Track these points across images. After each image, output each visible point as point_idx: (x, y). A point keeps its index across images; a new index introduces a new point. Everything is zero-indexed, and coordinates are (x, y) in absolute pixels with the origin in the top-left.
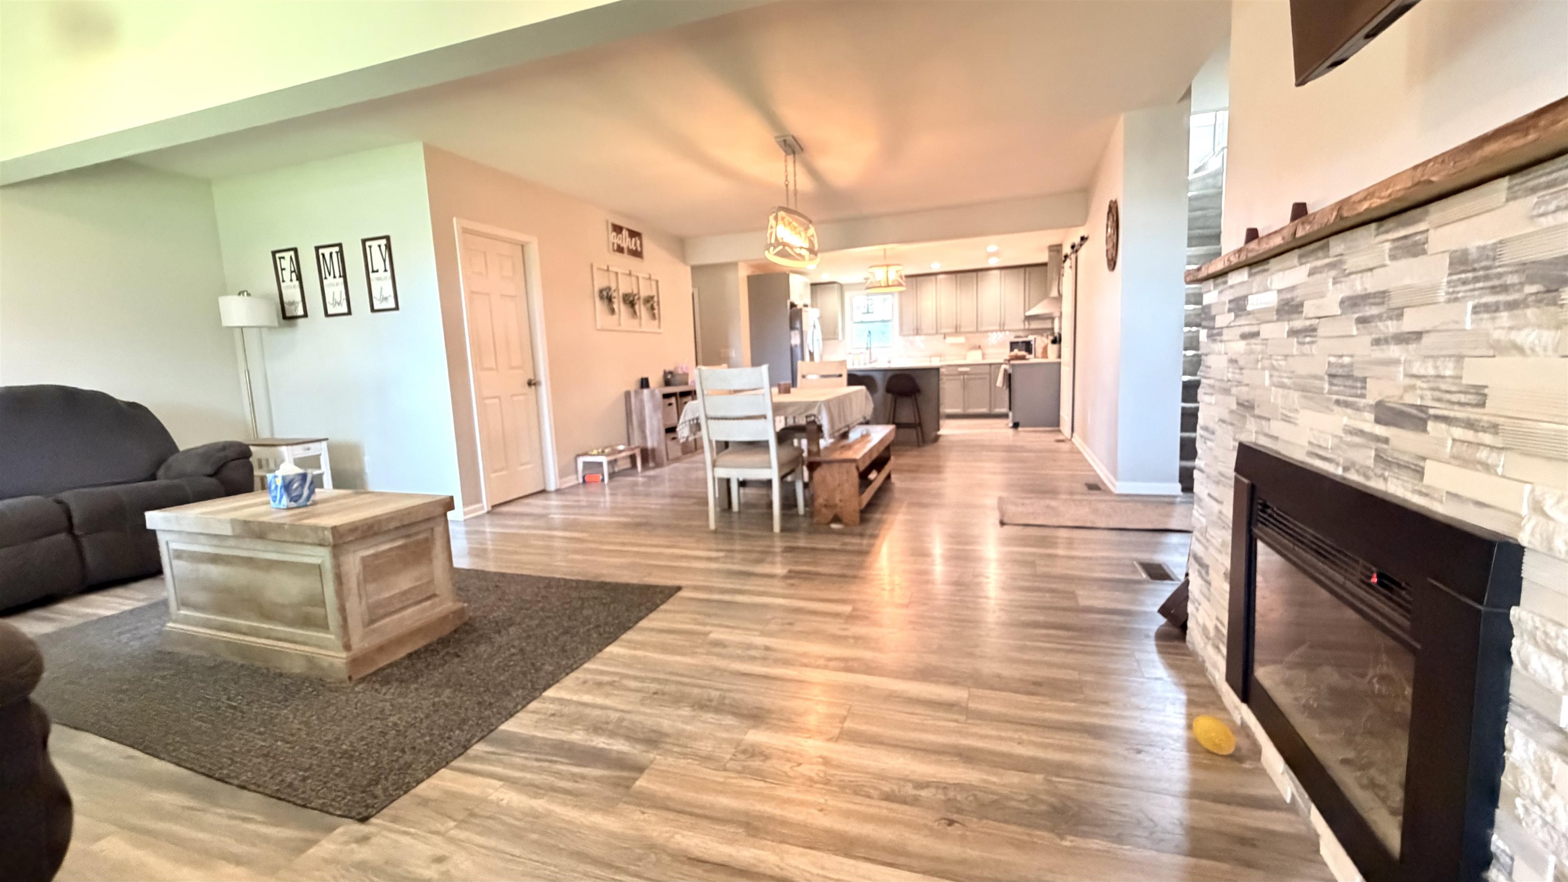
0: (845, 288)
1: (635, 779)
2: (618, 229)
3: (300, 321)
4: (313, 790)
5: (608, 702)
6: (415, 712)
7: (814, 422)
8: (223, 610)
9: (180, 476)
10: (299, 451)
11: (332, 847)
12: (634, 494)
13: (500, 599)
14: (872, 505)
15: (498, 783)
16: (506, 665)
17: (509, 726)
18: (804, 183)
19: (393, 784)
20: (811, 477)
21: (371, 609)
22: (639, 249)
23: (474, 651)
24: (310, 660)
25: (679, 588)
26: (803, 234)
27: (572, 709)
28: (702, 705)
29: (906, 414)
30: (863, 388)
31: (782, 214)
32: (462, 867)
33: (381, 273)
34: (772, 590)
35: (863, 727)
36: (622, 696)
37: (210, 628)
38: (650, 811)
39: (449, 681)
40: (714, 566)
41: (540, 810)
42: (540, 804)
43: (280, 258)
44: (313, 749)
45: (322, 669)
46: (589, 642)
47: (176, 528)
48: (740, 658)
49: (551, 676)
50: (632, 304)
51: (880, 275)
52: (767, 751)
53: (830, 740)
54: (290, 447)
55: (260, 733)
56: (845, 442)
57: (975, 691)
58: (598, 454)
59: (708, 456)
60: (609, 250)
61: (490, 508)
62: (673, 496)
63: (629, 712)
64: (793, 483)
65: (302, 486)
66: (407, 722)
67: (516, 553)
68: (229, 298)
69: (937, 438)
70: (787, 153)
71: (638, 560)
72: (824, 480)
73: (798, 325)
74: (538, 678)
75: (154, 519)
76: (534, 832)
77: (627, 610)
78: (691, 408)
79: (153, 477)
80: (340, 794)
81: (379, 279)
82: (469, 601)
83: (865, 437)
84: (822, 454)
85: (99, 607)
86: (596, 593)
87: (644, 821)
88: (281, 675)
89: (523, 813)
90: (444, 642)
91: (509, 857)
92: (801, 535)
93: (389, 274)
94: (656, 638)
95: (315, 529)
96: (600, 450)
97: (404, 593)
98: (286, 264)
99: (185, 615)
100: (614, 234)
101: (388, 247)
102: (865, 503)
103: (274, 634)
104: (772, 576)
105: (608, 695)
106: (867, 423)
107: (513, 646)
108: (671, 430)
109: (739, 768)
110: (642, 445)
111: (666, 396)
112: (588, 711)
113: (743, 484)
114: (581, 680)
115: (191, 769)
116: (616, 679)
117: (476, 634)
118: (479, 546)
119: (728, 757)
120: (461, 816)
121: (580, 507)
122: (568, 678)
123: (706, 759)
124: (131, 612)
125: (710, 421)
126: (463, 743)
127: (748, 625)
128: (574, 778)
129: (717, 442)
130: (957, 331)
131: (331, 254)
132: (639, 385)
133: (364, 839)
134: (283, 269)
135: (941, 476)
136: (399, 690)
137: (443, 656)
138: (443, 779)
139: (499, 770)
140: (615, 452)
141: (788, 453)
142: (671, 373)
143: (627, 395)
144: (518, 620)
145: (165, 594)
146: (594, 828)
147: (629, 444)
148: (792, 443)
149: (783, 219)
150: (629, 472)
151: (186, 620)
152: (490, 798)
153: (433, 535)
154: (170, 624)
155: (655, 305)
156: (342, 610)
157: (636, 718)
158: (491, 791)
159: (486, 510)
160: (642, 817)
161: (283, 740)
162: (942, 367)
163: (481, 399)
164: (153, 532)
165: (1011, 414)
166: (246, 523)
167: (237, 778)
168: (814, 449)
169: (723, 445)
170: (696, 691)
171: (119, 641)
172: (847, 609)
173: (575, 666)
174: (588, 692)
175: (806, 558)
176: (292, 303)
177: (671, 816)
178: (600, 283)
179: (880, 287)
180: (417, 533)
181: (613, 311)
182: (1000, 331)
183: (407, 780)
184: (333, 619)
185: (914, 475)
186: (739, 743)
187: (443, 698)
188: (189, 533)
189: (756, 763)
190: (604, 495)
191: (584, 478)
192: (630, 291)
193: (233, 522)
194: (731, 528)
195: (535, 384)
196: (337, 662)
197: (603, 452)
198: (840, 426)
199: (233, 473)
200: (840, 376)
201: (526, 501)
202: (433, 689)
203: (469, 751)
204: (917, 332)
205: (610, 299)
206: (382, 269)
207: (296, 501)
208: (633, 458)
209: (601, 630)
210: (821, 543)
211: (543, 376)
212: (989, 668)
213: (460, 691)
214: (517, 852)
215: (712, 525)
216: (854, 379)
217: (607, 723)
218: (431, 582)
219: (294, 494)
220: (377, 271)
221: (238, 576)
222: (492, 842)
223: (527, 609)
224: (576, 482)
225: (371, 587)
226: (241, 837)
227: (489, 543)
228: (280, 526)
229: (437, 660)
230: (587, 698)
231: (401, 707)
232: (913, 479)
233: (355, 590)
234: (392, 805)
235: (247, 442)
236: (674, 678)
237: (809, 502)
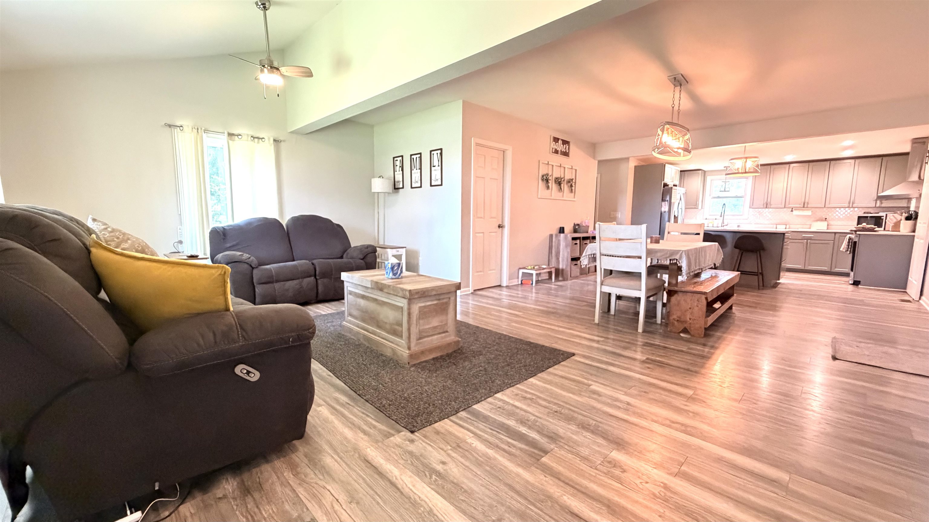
0: (706, 173)
1: (543, 457)
2: (556, 140)
3: (401, 190)
4: (393, 411)
5: (529, 409)
6: (435, 387)
7: (676, 264)
8: (364, 321)
9: (352, 258)
10: (394, 252)
11: (399, 440)
12: (549, 294)
13: (476, 340)
14: (715, 326)
15: (472, 435)
16: (477, 375)
17: (477, 407)
18: (686, 104)
19: (425, 420)
20: (668, 300)
21: (420, 332)
22: (567, 151)
23: (462, 364)
24: (393, 350)
25: (574, 355)
26: (681, 139)
27: (510, 407)
28: (584, 427)
29: (751, 264)
30: (717, 243)
31: (667, 126)
32: (453, 470)
33: (437, 167)
34: (633, 367)
35: (696, 474)
36: (537, 407)
37: (358, 327)
38: (549, 477)
39: (450, 376)
40: (595, 345)
41: (491, 456)
42: (491, 452)
43: (396, 160)
44: (393, 392)
45: (398, 356)
46: (520, 374)
47: (351, 281)
48: (608, 405)
49: (499, 387)
50: (560, 184)
51: (739, 164)
52: (625, 467)
53: (670, 474)
54: (391, 250)
55: (373, 379)
56: (697, 280)
57: (794, 476)
58: (531, 269)
59: (599, 277)
60: (550, 153)
61: (473, 291)
62: (572, 298)
63: (540, 418)
64: (655, 302)
65: (398, 269)
66: (432, 391)
67: (484, 317)
68: (375, 179)
69: (776, 285)
70: (675, 86)
71: (549, 333)
72: (679, 304)
73: (668, 199)
74: (493, 386)
75: (344, 276)
76: (487, 465)
77: (542, 360)
78: (591, 248)
79: (342, 257)
80: (403, 416)
81: (435, 170)
82: (461, 338)
83: (714, 278)
84: (679, 285)
85: (321, 310)
86: (525, 347)
87: (546, 481)
88: (382, 355)
89: (483, 454)
90: (449, 356)
91: (475, 474)
92: (657, 337)
93: (440, 167)
94: (557, 380)
95: (403, 290)
96: (532, 267)
97: (435, 328)
98: (398, 163)
99: (350, 320)
100: (554, 143)
101: (441, 154)
102: (709, 323)
103: (381, 335)
104: (635, 359)
105: (529, 405)
106: (715, 268)
107: (481, 366)
108: (575, 259)
109: (605, 471)
110: (557, 267)
111: (574, 239)
112: (518, 411)
113: (619, 298)
114: (514, 393)
115: (349, 387)
116: (534, 398)
117: (464, 356)
118: (467, 310)
119: (599, 462)
120: (454, 445)
121: (518, 297)
122: (507, 390)
123: (585, 459)
124: (331, 314)
125: (602, 257)
126: (455, 409)
127: (617, 387)
128: (508, 444)
129: (605, 269)
130: (805, 206)
131: (416, 158)
132: (558, 231)
133: (412, 441)
134: (396, 166)
135: (777, 313)
136: (428, 374)
137: (449, 363)
138: (445, 424)
139: (472, 428)
140: (540, 269)
141: (653, 283)
142: (578, 225)
143: (551, 236)
144: (484, 352)
145: (343, 309)
146: (518, 475)
147: (549, 265)
148: (657, 277)
149: (668, 129)
150: (547, 281)
151: (350, 322)
152: (467, 441)
153: (449, 301)
154: (344, 323)
155: (573, 185)
156: (409, 329)
157: (545, 423)
158: (468, 437)
159: (470, 292)
160: (545, 479)
161: (382, 385)
162: (787, 232)
163: (475, 233)
164: (343, 281)
165: (852, 274)
166: (377, 283)
167: (365, 396)
168: (674, 282)
169: (609, 272)
170: (580, 417)
171: (327, 326)
172: (690, 392)
173: (512, 385)
174: (518, 400)
175: (661, 352)
176: (399, 182)
177: (562, 484)
178: (542, 171)
179: (738, 173)
180: (443, 299)
181: (548, 188)
182: (849, 207)
183: (430, 419)
184: (405, 334)
185: (752, 309)
186: (606, 456)
187: (448, 384)
188: (356, 284)
189: (617, 472)
190: (532, 292)
191: (522, 281)
192: (559, 176)
193: (372, 281)
194: (608, 324)
195: (502, 227)
196: (404, 354)
197: (534, 268)
198: (695, 269)
199: (369, 259)
200: (698, 234)
201: (491, 290)
202: (443, 379)
203: (458, 414)
204: (767, 206)
205: (547, 181)
206: (437, 165)
207: (395, 275)
208: (550, 273)
209: (527, 368)
210: (671, 344)
211: (507, 223)
212: (809, 463)
213: (456, 383)
214: (479, 473)
215: (597, 321)
216: (708, 237)
217: (528, 421)
218: (446, 324)
219: (395, 272)
220: (435, 166)
221: (371, 306)
222: (467, 464)
223: (489, 348)
224: (518, 283)
225: (421, 322)
226: (367, 423)
227: (471, 309)
228: (389, 286)
229: (445, 364)
230: (517, 404)
231: (429, 383)
232: (751, 312)
233: (415, 322)
234: (424, 429)
235: (376, 246)
236: (568, 406)
237: (666, 316)
